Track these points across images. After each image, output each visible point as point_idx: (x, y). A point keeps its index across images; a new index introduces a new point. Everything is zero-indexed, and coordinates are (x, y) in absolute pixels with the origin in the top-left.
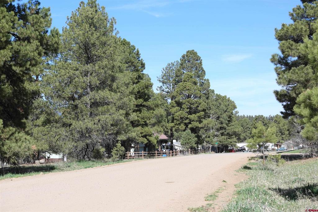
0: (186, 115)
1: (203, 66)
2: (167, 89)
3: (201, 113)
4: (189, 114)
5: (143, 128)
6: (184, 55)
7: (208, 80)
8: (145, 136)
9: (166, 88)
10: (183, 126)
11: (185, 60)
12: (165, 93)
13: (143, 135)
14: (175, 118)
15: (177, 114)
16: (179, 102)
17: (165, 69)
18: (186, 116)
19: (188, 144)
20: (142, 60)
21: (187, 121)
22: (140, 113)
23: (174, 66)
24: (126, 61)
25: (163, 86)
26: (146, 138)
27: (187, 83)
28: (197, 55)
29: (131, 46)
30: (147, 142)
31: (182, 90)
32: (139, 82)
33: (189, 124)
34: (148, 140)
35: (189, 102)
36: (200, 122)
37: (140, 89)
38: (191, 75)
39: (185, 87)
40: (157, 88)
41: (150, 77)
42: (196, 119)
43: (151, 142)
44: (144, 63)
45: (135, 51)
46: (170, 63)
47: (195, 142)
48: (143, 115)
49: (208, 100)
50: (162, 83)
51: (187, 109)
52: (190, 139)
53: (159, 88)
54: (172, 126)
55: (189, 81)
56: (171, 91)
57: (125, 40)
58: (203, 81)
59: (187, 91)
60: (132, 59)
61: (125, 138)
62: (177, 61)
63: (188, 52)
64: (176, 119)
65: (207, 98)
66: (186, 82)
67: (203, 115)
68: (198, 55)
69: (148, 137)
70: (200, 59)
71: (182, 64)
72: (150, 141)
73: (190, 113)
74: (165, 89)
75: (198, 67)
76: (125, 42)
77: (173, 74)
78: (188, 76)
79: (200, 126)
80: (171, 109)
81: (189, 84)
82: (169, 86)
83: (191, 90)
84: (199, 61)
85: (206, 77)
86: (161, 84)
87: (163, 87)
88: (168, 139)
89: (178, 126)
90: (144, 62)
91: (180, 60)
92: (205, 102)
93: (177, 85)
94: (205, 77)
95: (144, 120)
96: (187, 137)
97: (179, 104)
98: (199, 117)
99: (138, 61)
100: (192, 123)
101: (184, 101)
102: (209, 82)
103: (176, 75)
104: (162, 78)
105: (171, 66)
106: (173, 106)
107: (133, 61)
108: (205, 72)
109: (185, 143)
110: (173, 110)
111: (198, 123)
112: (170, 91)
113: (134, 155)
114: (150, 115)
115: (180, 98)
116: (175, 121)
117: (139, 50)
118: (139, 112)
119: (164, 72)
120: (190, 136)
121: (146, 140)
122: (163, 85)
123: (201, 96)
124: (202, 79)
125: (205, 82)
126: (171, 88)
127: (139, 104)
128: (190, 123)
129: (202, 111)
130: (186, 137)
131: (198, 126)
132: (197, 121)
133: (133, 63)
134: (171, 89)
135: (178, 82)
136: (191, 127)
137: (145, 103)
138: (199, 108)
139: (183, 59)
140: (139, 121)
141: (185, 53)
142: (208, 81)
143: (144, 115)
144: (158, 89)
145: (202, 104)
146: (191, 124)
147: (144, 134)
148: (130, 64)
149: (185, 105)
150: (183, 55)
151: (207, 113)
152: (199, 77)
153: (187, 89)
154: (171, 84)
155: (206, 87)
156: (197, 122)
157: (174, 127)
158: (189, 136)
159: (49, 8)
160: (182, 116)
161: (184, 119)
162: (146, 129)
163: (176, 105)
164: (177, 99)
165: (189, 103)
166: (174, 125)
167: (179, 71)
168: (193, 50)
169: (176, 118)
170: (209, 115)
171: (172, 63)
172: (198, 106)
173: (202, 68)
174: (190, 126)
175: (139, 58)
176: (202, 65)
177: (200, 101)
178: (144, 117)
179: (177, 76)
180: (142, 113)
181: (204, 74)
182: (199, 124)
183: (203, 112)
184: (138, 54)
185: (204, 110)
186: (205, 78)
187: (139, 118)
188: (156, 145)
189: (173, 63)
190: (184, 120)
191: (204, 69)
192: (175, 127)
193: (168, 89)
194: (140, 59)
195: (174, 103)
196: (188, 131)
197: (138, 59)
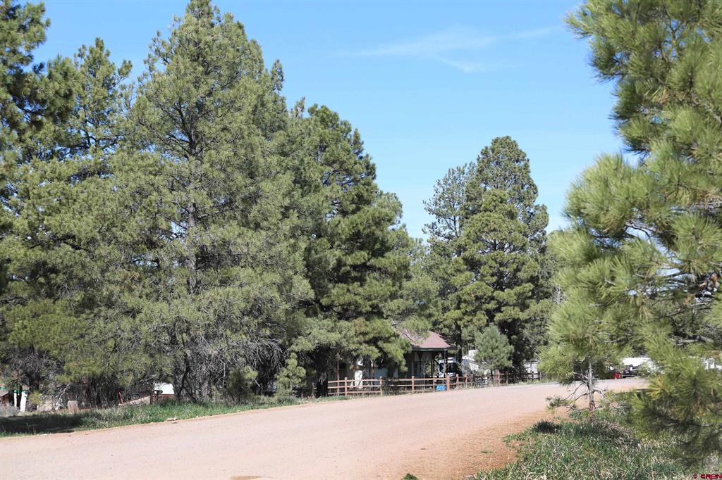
0: (489, 291)
1: (532, 175)
2: (448, 231)
3: (524, 285)
4: (496, 289)
5: (368, 323)
6: (487, 148)
7: (544, 208)
8: (374, 342)
9: (445, 228)
10: (482, 317)
11: (489, 161)
12: (443, 238)
13: (367, 338)
14: (463, 298)
15: (467, 288)
16: (472, 259)
17: (442, 182)
18: (490, 294)
19: (490, 359)
20: (367, 156)
21: (492, 305)
22: (361, 286)
23: (465, 175)
24: (326, 159)
25: (437, 223)
26: (377, 347)
27: (492, 214)
28: (517, 149)
29: (339, 122)
30: (379, 354)
31: (479, 230)
32: (358, 209)
33: (497, 312)
34: (381, 350)
35: (495, 260)
36: (524, 307)
37: (361, 228)
38: (502, 195)
39: (487, 225)
40: (423, 227)
41: (399, 200)
42: (513, 300)
43: (390, 356)
44: (374, 165)
45: (351, 136)
46: (456, 169)
47: (509, 355)
48: (368, 289)
49: (544, 255)
50: (435, 215)
51: (492, 275)
52: (497, 347)
53: (429, 227)
54: (456, 316)
55: (497, 209)
56: (456, 233)
57: (326, 109)
58: (532, 211)
59: (492, 234)
60: (342, 154)
61: (310, 345)
62: (471, 162)
63: (495, 141)
64: (465, 301)
65: (543, 250)
66: (488, 213)
67: (530, 291)
68: (520, 148)
69: (380, 343)
70: (523, 157)
71: (480, 171)
72: (385, 354)
73: (499, 286)
74: (441, 229)
75: (521, 177)
76: (325, 113)
77: (461, 195)
78: (495, 198)
79: (523, 316)
80: (454, 276)
81: (495, 217)
82: (452, 223)
83: (500, 231)
84: (522, 163)
85: (539, 201)
86: (433, 218)
87: (439, 225)
88: (448, 348)
89: (470, 318)
90: (372, 162)
91: (478, 160)
92: (537, 260)
93: (469, 220)
94: (536, 200)
95: (370, 303)
96: (489, 342)
97: (473, 265)
98: (519, 295)
99: (357, 159)
100: (503, 309)
101: (484, 258)
102: (546, 213)
103: (468, 196)
104: (436, 204)
105: (456, 174)
106: (458, 270)
107: (345, 158)
108: (536, 189)
109: (485, 358)
110: (458, 279)
111: (519, 310)
112: (454, 234)
113: (361, 386)
114: (386, 289)
115: (474, 251)
116: (463, 305)
117: (359, 132)
118: (359, 283)
119: (441, 190)
120: (497, 341)
121: (376, 350)
122: (437, 220)
123: (524, 245)
124: (529, 206)
125: (537, 212)
126: (458, 226)
127: (359, 263)
128: (498, 310)
129: (528, 281)
130: (487, 344)
131: (516, 317)
132: (514, 305)
133: (345, 165)
134: (458, 230)
135: (473, 212)
136: (501, 318)
137: (373, 261)
138: (521, 275)
139: (484, 158)
140: (357, 305)
141: (489, 145)
142: (545, 210)
143: (371, 290)
144: (427, 230)
145: (528, 263)
146: (502, 312)
147: (371, 336)
148: (336, 166)
149: (487, 267)
150: (484, 148)
151: (542, 286)
152: (521, 199)
153: (492, 228)
154: (457, 218)
155: (537, 223)
156: (516, 308)
157: (460, 319)
158: (494, 340)
159: (42, 5)
160: (480, 294)
161: (483, 301)
162: (377, 323)
163: (465, 267)
164: (467, 254)
165: (496, 262)
166: (461, 316)
167: (473, 186)
168: (508, 137)
169: (466, 297)
170: (545, 290)
171: (459, 169)
172: (518, 270)
173: (530, 178)
174: (498, 317)
175: (360, 151)
176: (529, 172)
177: (522, 258)
178: (371, 295)
179: (469, 199)
180: (366, 287)
181: (535, 193)
182: (521, 313)
183: (530, 284)
184: (357, 142)
185: (533, 280)
186: (535, 204)
187: (357, 298)
188: (401, 362)
189: (461, 169)
190: (484, 303)
191: (536, 183)
192: (463, 321)
193: (450, 230)
194: (363, 154)
195: (461, 261)
196: (494, 329)
197: (357, 154)
